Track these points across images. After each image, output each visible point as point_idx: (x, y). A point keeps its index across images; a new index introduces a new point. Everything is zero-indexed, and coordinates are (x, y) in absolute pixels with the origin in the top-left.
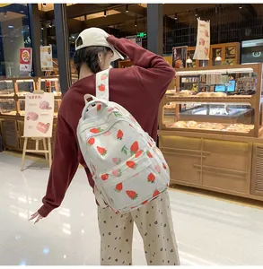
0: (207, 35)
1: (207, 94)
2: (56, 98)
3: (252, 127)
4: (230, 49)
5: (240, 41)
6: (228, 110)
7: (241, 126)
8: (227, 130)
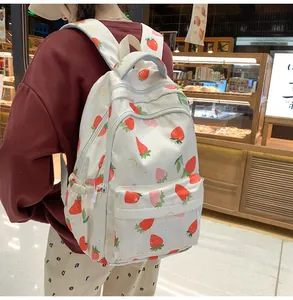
0: (204, 14)
1: (197, 89)
2: (5, 83)
3: (248, 132)
4: (223, 44)
5: (235, 37)
6: (217, 113)
7: (235, 130)
8: (217, 133)
